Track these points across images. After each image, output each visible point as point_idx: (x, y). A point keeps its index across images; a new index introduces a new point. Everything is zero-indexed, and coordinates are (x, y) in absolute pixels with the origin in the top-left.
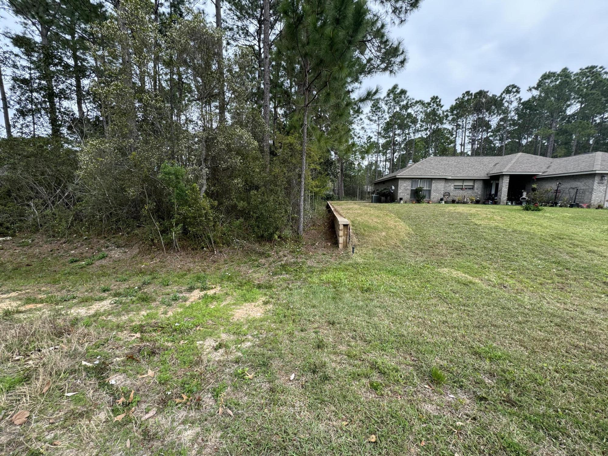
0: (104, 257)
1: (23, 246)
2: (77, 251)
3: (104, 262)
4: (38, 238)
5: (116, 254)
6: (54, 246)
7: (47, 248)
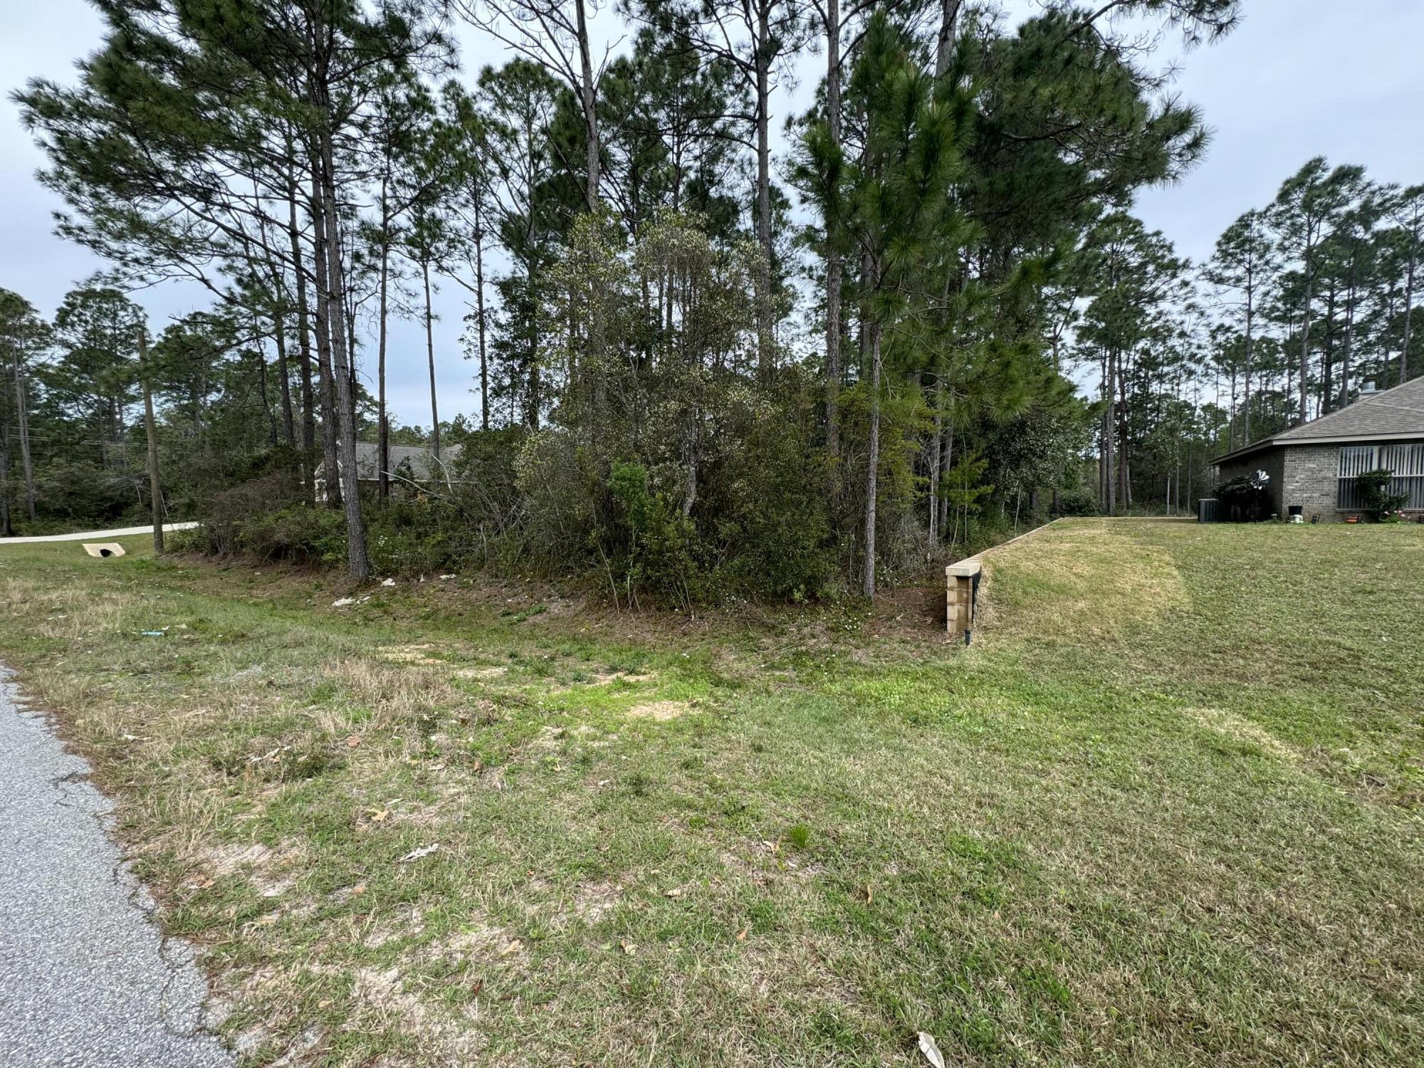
0: (540, 612)
1: (463, 588)
2: (516, 600)
3: (539, 618)
4: (482, 577)
5: (556, 608)
6: (493, 591)
7: (486, 591)
